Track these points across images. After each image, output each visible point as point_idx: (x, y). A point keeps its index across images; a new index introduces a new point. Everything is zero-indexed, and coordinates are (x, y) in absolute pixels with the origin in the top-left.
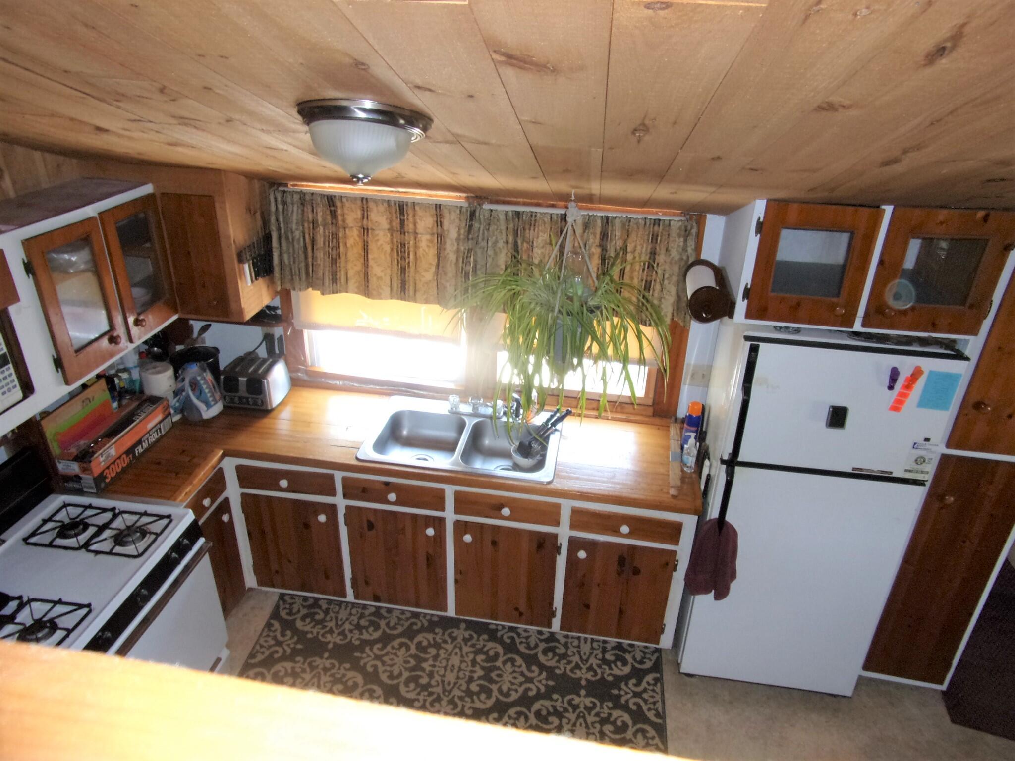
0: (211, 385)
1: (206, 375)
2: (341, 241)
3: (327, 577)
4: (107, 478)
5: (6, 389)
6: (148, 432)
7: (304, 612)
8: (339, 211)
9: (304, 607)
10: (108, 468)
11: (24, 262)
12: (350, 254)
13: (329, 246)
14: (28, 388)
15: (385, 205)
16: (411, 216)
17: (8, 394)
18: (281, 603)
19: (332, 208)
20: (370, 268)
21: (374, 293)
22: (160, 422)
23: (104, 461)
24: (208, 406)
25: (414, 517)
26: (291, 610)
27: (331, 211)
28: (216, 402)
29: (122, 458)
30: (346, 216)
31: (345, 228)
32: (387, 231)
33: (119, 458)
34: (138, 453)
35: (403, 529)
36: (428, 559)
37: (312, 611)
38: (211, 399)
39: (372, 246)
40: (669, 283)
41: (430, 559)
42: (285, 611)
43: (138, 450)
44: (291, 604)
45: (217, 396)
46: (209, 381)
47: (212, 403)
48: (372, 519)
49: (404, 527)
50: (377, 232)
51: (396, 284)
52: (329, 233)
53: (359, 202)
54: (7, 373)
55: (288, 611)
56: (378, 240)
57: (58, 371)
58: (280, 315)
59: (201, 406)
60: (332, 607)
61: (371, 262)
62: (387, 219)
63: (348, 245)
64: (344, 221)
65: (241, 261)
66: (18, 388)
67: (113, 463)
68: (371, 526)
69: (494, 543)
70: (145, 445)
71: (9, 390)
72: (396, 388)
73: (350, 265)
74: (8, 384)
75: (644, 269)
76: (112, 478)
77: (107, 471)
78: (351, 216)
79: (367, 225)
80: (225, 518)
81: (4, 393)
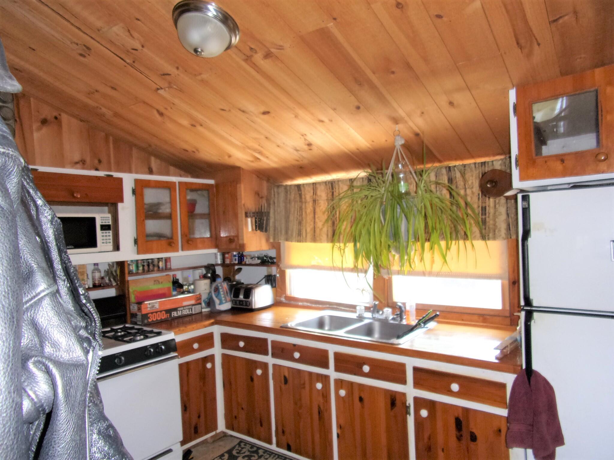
0: (225, 290)
1: (224, 284)
2: (304, 210)
3: (261, 425)
4: (150, 319)
5: (105, 241)
6: (183, 307)
7: (247, 453)
8: (303, 193)
9: (249, 451)
10: (152, 313)
11: (133, 188)
12: (308, 218)
13: (297, 214)
14: (117, 247)
15: (324, 184)
16: (337, 189)
17: (105, 244)
18: (237, 446)
19: (300, 192)
20: (316, 223)
21: (318, 239)
22: (193, 305)
23: (150, 308)
24: (221, 303)
25: (310, 374)
26: (240, 451)
27: (299, 194)
28: (226, 302)
29: (162, 313)
30: (306, 195)
31: (306, 203)
32: (326, 201)
33: (161, 311)
34: (174, 315)
35: (304, 384)
36: (319, 413)
37: (252, 454)
38: (223, 299)
39: (317, 210)
40: (499, 206)
41: (321, 413)
42: (236, 451)
43: (174, 313)
44: (243, 448)
45: (228, 298)
46: (224, 288)
47: (224, 302)
48: (287, 375)
49: (305, 382)
50: (320, 201)
51: (330, 234)
52: (298, 207)
53: (312, 186)
54: (108, 234)
55: (238, 451)
56: (320, 206)
57: (135, 246)
58: (275, 262)
59: (217, 301)
60: (265, 455)
61: (317, 220)
62: (325, 193)
63: (307, 213)
64: (305, 199)
65: (247, 216)
66: (111, 244)
67: (156, 312)
68: (286, 381)
69: (361, 399)
70: (180, 313)
71: (106, 243)
72: (331, 306)
73: (308, 225)
74: (106, 239)
75: (479, 198)
76: (153, 321)
77: (150, 314)
78: (308, 196)
79: (315, 198)
80: (209, 365)
81: (103, 243)
